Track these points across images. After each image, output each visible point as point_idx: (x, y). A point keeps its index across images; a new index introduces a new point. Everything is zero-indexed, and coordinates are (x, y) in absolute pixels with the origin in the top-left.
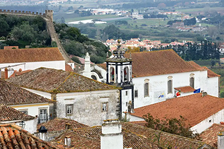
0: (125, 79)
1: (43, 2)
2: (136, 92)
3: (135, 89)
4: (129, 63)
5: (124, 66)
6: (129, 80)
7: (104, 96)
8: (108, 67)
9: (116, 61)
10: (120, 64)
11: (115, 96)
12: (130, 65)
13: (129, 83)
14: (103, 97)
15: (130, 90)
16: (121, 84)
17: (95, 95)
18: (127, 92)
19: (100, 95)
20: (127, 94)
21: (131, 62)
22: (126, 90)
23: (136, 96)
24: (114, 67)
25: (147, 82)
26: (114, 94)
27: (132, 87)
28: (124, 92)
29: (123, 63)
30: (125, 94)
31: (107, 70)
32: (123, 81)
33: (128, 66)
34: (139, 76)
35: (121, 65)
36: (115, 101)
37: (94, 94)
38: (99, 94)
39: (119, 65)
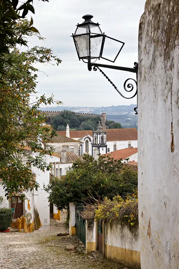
0: (102, 142)
1: (127, 113)
2: (109, 149)
3: (108, 147)
5: (101, 135)
6: (104, 143)
7: (72, 145)
8: (93, 135)
9: (97, 132)
11: (78, 146)
13: (104, 144)
15: (105, 148)
16: (100, 144)
18: (103, 149)
20: (103, 150)
21: (105, 133)
22: (103, 148)
23: (108, 151)
24: (96, 135)
25: (115, 144)
27: (106, 146)
28: (101, 149)
30: (102, 150)
31: (93, 137)
32: (101, 143)
33: (104, 135)
34: (110, 141)
35: (100, 134)
37: (66, 144)
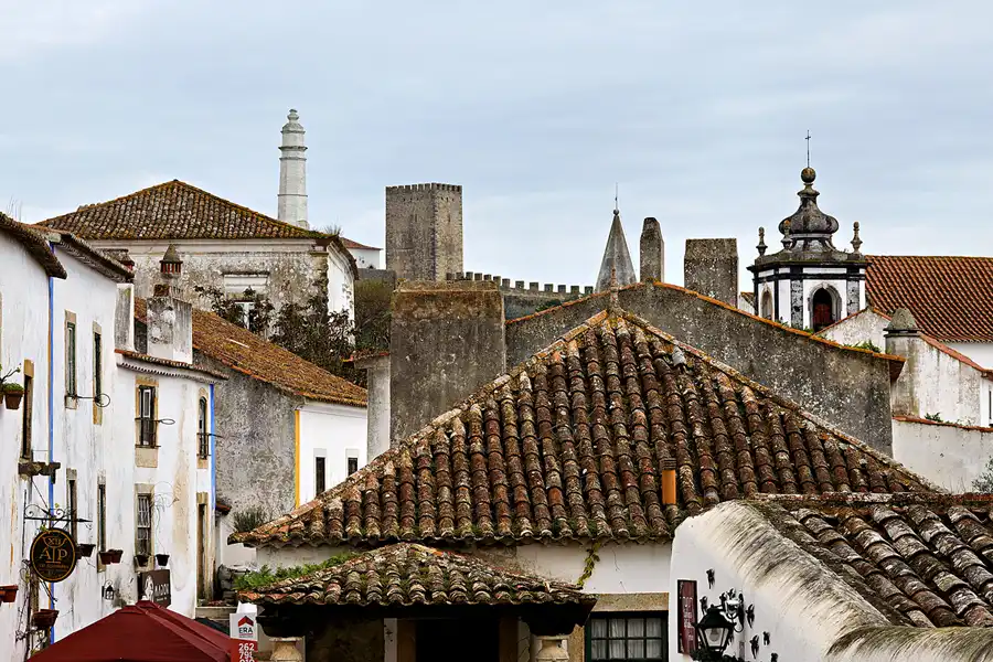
4: (844, 271)
5: (810, 285)
7: (242, 269)
10: (787, 270)
11: (301, 272)
12: (848, 280)
14: (239, 273)
17: (198, 259)
19: (225, 261)
26: (298, 262)
29: (806, 271)
33: (840, 286)
35: (796, 276)
36: (299, 293)
37: (191, 254)
38: (219, 259)
39: (786, 276)
